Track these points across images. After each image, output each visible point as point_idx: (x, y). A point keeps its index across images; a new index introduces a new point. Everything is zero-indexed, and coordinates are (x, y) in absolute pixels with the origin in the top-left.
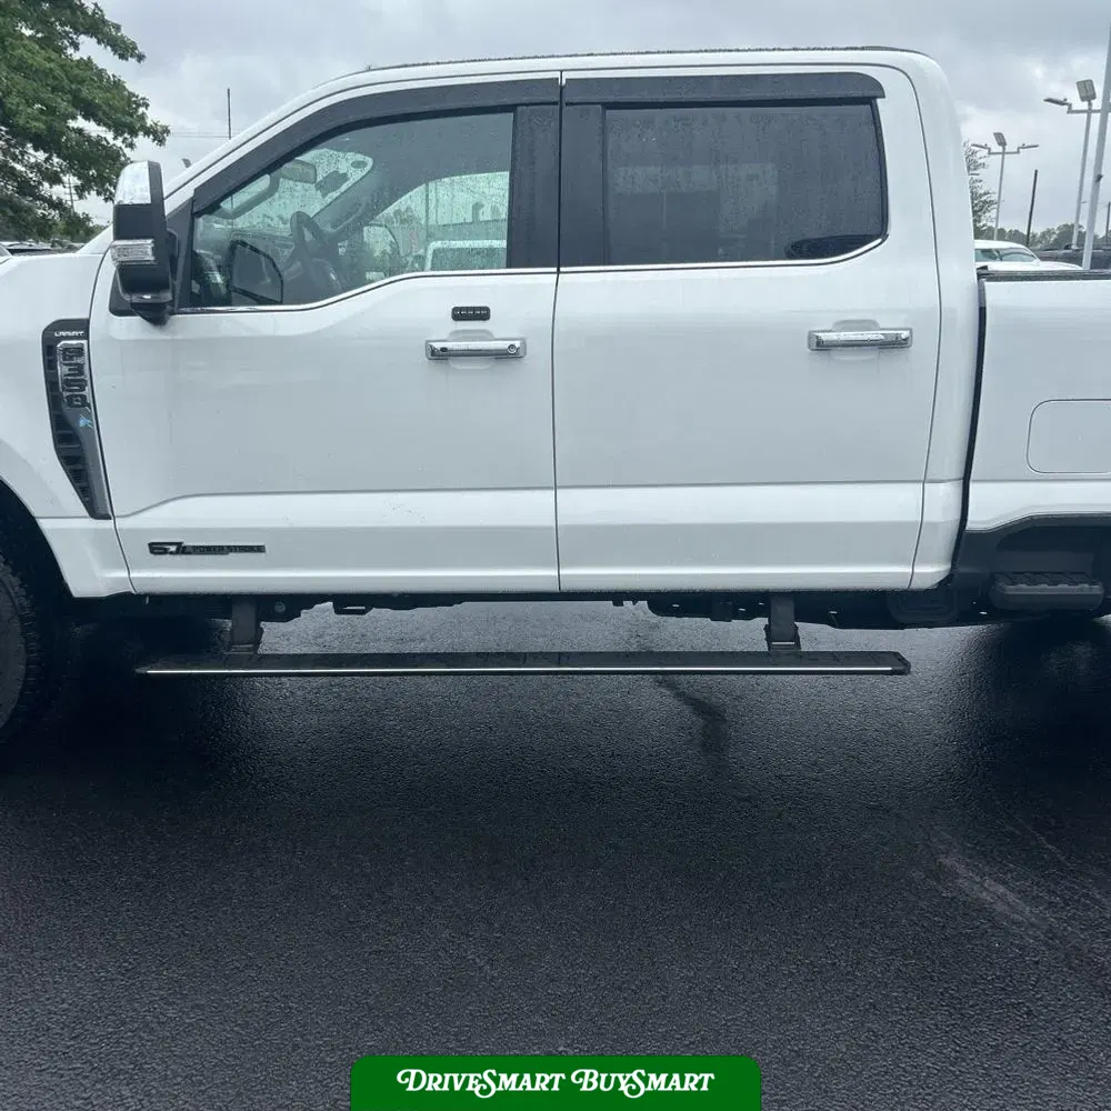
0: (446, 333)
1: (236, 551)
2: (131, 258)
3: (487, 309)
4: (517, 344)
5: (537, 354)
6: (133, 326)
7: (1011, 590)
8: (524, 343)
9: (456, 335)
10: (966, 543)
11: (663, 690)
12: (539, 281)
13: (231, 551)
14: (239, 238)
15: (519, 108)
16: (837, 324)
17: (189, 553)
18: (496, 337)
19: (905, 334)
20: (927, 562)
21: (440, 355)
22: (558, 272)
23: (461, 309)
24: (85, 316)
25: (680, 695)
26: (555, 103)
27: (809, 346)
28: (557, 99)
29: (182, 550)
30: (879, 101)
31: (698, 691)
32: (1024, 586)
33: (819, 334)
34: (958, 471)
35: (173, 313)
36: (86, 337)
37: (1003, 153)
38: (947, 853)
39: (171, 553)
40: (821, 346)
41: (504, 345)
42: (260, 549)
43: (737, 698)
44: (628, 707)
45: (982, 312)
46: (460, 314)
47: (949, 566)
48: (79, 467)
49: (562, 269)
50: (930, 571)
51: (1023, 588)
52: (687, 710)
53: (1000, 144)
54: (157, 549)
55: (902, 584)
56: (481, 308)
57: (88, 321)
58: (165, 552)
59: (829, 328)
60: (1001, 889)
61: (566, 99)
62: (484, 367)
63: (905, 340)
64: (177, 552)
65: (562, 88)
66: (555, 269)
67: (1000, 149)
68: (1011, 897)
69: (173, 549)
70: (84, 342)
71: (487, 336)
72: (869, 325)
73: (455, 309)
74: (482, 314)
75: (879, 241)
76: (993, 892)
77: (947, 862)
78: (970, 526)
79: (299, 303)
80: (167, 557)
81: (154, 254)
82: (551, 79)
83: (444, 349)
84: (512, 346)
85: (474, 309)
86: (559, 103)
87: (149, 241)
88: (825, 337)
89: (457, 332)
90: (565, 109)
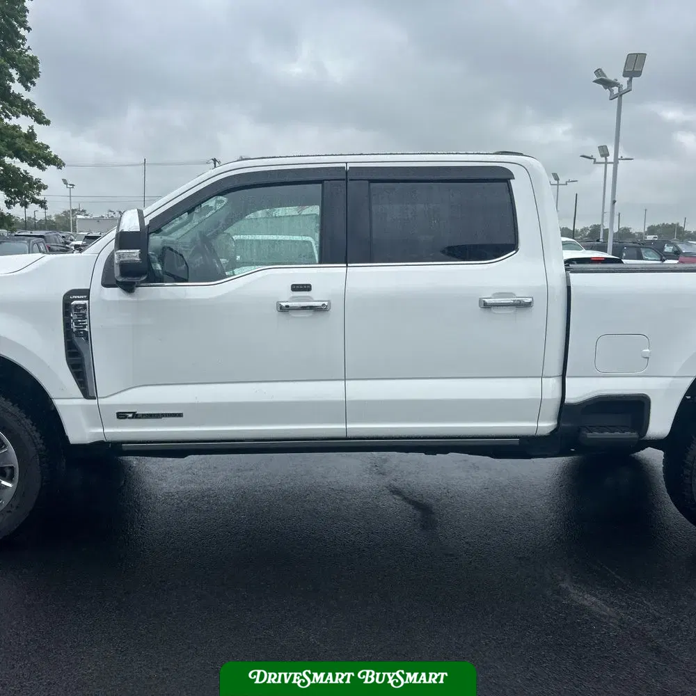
0: (288, 297)
1: (166, 416)
2: (126, 259)
3: (310, 285)
4: (326, 303)
5: (336, 308)
6: (115, 294)
7: (589, 435)
8: (330, 303)
9: (293, 299)
10: (566, 410)
11: (395, 496)
12: (338, 270)
13: (164, 416)
14: (168, 245)
15: (325, 182)
16: (494, 295)
17: (140, 418)
18: (315, 299)
19: (529, 300)
20: (545, 420)
21: (284, 309)
22: (347, 266)
23: (296, 285)
24: (89, 288)
25: (405, 499)
26: (344, 180)
27: (480, 306)
28: (345, 177)
29: (135, 416)
30: (511, 181)
31: (415, 496)
32: (596, 433)
33: (486, 300)
34: (558, 371)
35: (137, 286)
36: (88, 298)
37: (558, 185)
38: (563, 580)
39: (129, 418)
40: (486, 306)
41: (319, 304)
42: (180, 415)
43: (438, 500)
44: (377, 506)
45: (569, 288)
46: (296, 288)
47: (556, 423)
48: (80, 370)
49: (349, 265)
50: (546, 425)
51: (596, 435)
52: (411, 508)
53: (555, 179)
54: (121, 416)
55: (532, 433)
56: (307, 285)
57: (89, 290)
58: (126, 417)
59: (489, 297)
60: (594, 599)
61: (349, 177)
62: (307, 316)
63: (530, 303)
64: (132, 418)
65: (347, 172)
66: (345, 265)
67: (556, 182)
68: (600, 603)
69: (130, 415)
70: (86, 302)
71: (310, 299)
72: (511, 295)
73: (293, 285)
74: (307, 288)
75: (514, 252)
76: (589, 600)
77: (563, 585)
78: (567, 401)
79: (208, 282)
80: (127, 420)
81: (140, 257)
82: (341, 167)
83: (287, 306)
84: (324, 305)
85: (303, 285)
86: (346, 180)
87: (138, 251)
88: (487, 300)
89: (293, 297)
90: (349, 183)
